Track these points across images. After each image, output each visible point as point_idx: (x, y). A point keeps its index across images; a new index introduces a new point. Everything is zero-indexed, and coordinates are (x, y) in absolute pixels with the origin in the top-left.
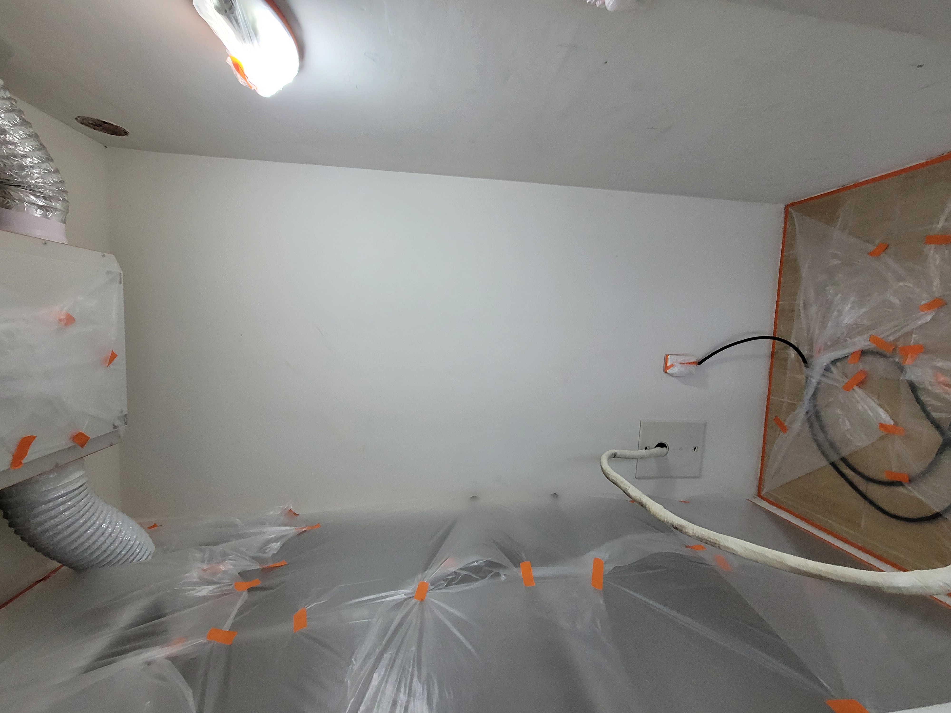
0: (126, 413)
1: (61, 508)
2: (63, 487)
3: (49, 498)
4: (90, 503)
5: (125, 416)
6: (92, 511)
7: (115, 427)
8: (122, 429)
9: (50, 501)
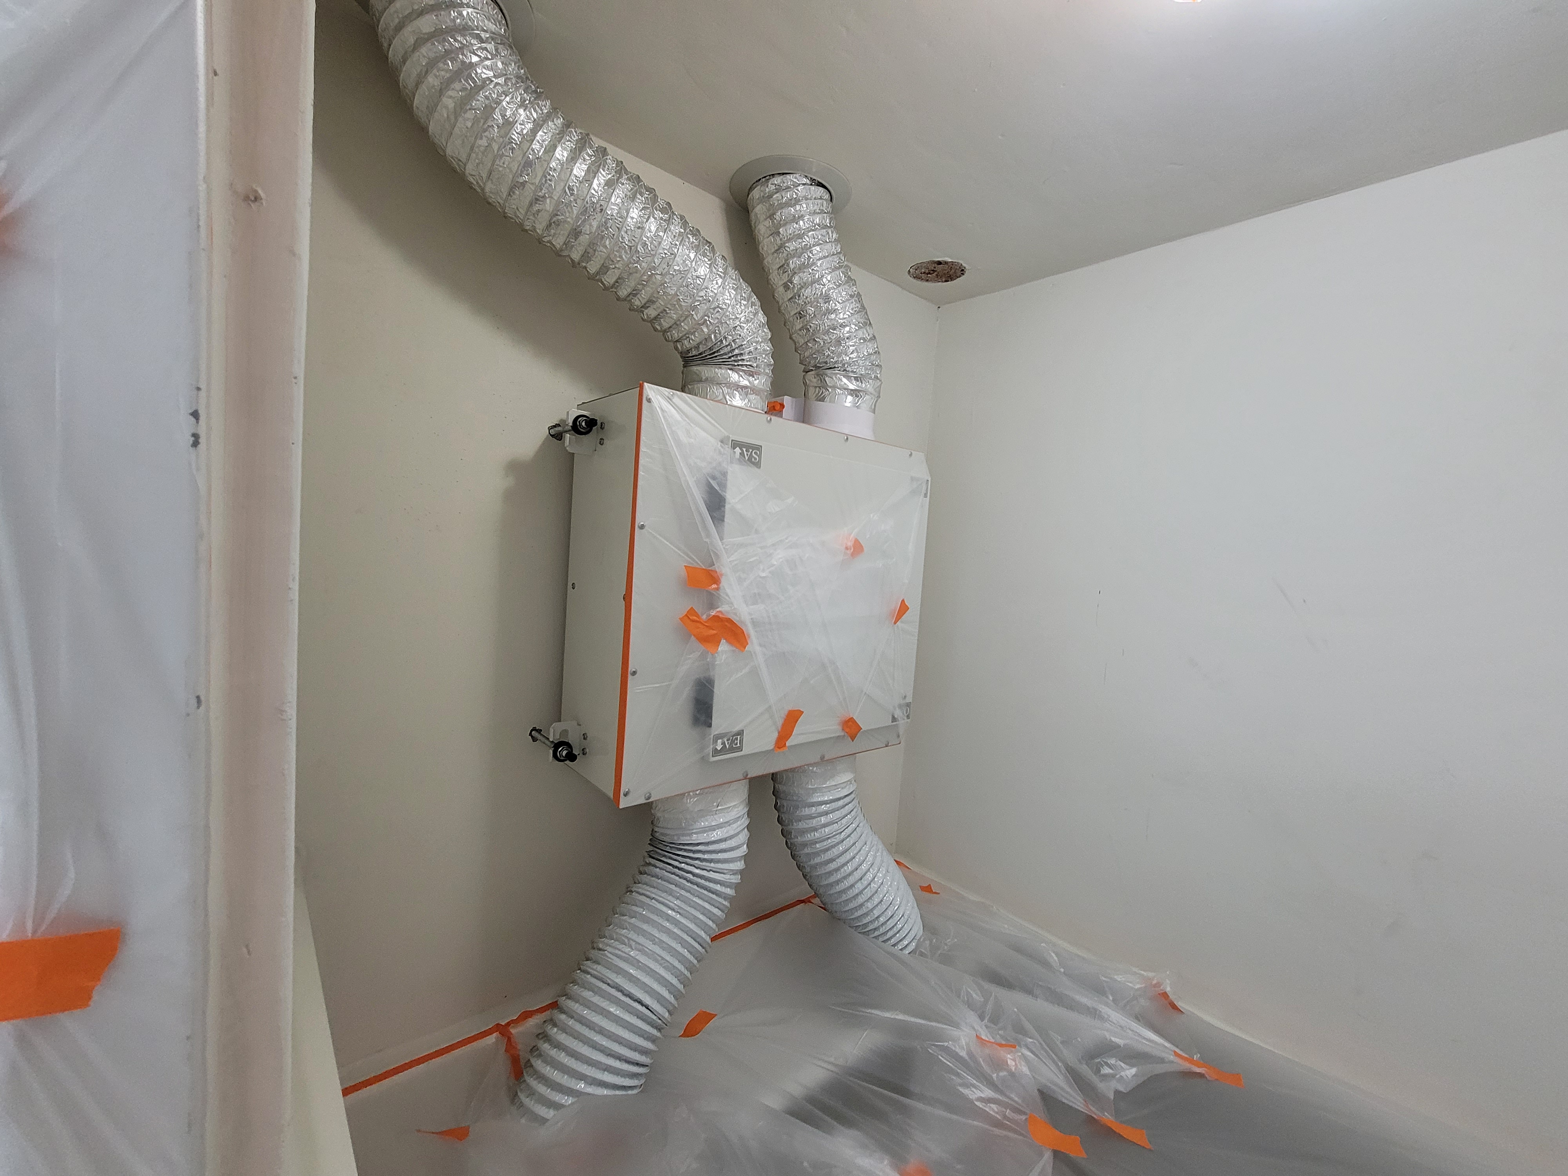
0: (911, 701)
1: (823, 820)
2: (830, 789)
3: (812, 800)
4: (854, 825)
5: (908, 705)
6: (854, 837)
7: (894, 719)
8: (902, 723)
9: (813, 805)
